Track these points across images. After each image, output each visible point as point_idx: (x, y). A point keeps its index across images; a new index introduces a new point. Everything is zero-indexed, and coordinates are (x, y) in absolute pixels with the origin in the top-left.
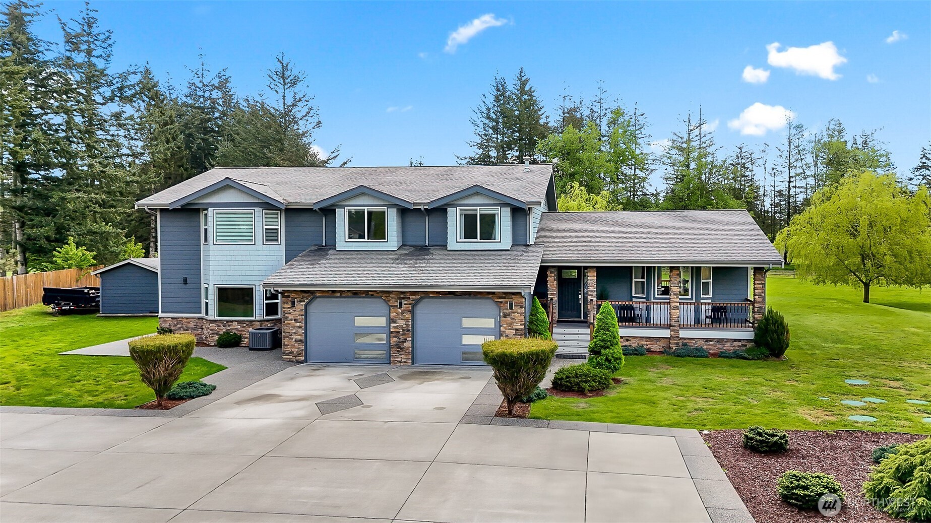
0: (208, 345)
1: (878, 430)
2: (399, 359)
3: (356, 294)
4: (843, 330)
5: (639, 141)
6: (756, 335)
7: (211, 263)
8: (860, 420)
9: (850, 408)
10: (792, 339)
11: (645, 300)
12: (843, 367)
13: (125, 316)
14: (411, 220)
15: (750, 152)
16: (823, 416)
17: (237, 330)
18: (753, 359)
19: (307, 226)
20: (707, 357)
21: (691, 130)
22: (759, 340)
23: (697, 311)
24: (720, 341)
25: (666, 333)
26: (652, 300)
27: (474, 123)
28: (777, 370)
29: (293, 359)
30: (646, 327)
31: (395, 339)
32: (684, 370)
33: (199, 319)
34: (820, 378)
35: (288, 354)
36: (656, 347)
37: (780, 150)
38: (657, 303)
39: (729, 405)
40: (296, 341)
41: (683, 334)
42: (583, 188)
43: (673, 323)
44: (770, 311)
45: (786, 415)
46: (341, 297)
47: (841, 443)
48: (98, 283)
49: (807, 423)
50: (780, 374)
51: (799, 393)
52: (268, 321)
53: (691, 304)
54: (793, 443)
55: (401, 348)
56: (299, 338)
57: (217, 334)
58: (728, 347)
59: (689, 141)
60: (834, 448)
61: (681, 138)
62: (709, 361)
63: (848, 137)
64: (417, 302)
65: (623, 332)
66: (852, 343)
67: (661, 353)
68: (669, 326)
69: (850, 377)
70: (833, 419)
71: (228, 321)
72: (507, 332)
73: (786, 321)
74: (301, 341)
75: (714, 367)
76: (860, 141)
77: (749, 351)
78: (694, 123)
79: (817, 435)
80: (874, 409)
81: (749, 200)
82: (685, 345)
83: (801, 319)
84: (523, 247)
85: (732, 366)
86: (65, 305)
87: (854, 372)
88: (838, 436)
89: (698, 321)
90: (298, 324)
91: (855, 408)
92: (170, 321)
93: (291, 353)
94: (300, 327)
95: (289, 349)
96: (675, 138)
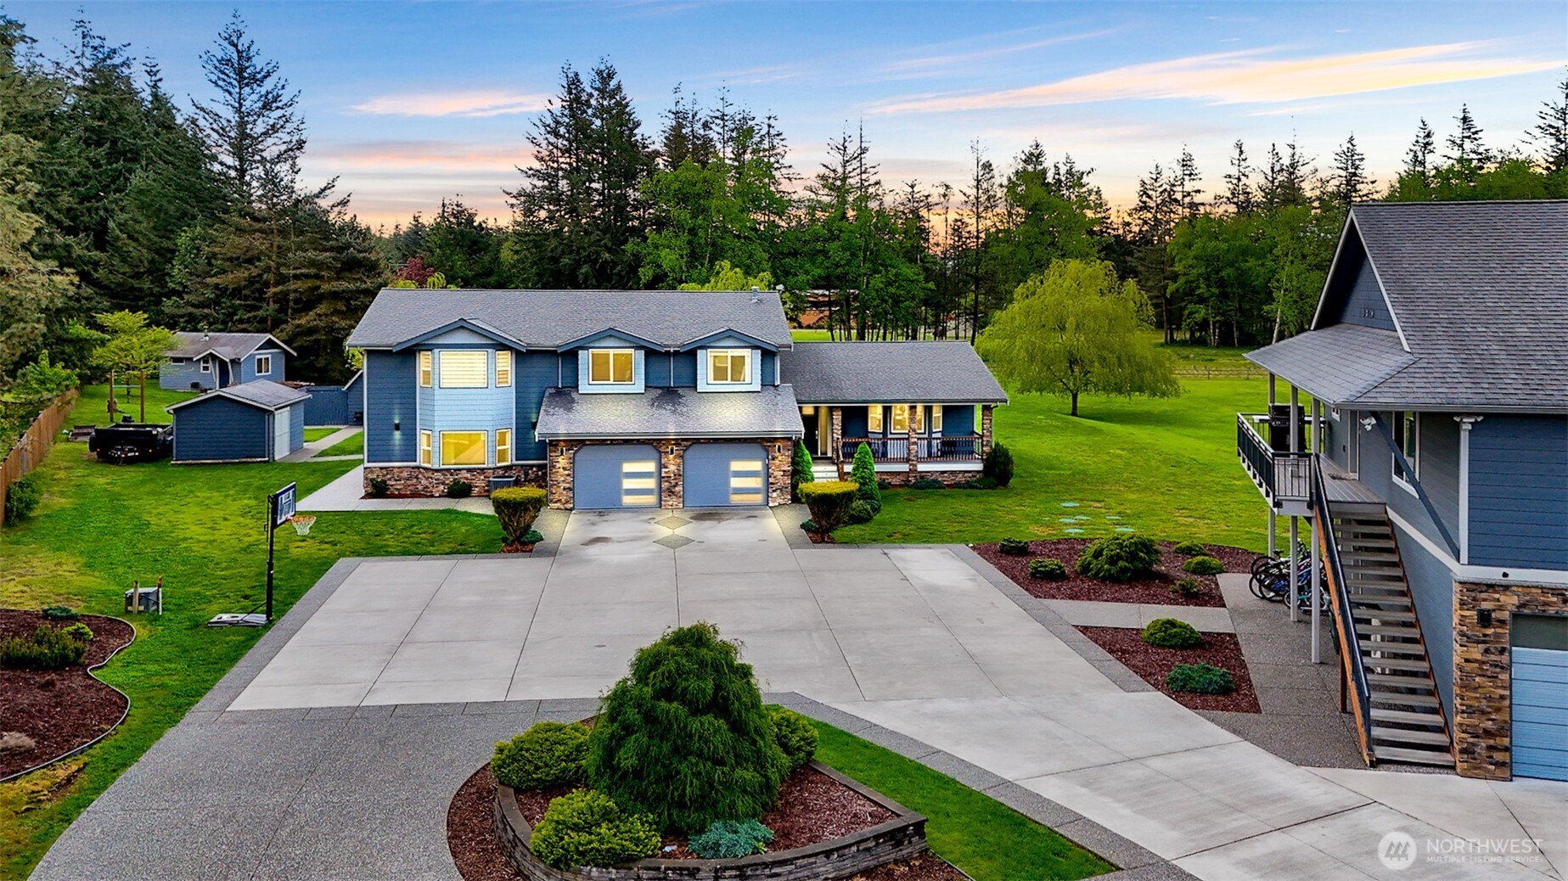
0: (432, 496)
1: (1084, 537)
2: (670, 503)
3: (627, 442)
4: (1055, 454)
5: (777, 174)
6: (985, 467)
7: (436, 408)
8: (1073, 532)
9: (1066, 524)
10: (1016, 470)
11: (881, 436)
12: (1058, 492)
13: (219, 463)
14: (657, 365)
15: (926, 194)
16: (1048, 531)
17: (467, 479)
18: (984, 488)
19: (540, 367)
20: (944, 488)
21: (848, 161)
22: (987, 471)
23: (930, 446)
24: (953, 472)
25: (905, 467)
26: (889, 436)
27: (533, 141)
28: (1006, 497)
29: (562, 507)
30: (884, 462)
31: (667, 484)
32: (928, 501)
33: (413, 468)
34: (1041, 502)
35: (556, 502)
36: (896, 481)
37: (965, 194)
38: (894, 439)
39: (978, 527)
40: (564, 489)
41: (921, 467)
42: (738, 270)
43: (912, 458)
44: (997, 445)
45: (1021, 531)
46: (612, 444)
47: (1061, 546)
48: (170, 421)
49: (1036, 535)
50: (1009, 501)
51: (1028, 515)
52: (499, 468)
53: (924, 439)
54: (1032, 548)
55: (673, 493)
56: (568, 485)
57: (443, 484)
58: (960, 478)
59: (844, 179)
60: (1057, 549)
61: (834, 171)
62: (947, 491)
63: (1048, 163)
64: (688, 447)
65: (878, 468)
66: (1063, 469)
67: (900, 486)
68: (907, 460)
69: (1064, 501)
70: (1055, 532)
71: (455, 470)
72: (776, 473)
73: (1010, 454)
74: (569, 488)
75: (953, 497)
76: (1063, 170)
77: (978, 481)
78: (852, 149)
79: (1044, 543)
80: (1083, 524)
81: (928, 265)
82: (922, 477)
83: (1014, 444)
84: (772, 388)
85: (968, 496)
86: (131, 451)
87: (1067, 496)
88: (1059, 542)
89: (930, 454)
90: (567, 472)
91: (1070, 524)
92: (378, 472)
93: (559, 501)
94: (569, 475)
95: (557, 497)
96: (827, 172)
